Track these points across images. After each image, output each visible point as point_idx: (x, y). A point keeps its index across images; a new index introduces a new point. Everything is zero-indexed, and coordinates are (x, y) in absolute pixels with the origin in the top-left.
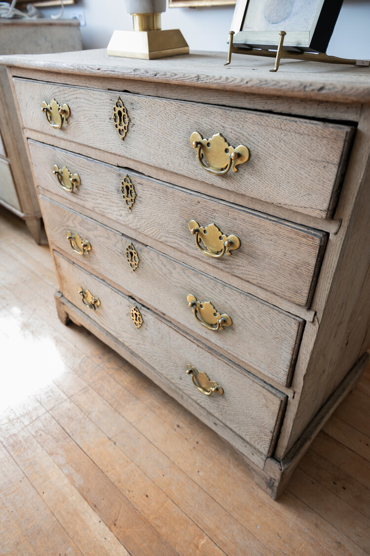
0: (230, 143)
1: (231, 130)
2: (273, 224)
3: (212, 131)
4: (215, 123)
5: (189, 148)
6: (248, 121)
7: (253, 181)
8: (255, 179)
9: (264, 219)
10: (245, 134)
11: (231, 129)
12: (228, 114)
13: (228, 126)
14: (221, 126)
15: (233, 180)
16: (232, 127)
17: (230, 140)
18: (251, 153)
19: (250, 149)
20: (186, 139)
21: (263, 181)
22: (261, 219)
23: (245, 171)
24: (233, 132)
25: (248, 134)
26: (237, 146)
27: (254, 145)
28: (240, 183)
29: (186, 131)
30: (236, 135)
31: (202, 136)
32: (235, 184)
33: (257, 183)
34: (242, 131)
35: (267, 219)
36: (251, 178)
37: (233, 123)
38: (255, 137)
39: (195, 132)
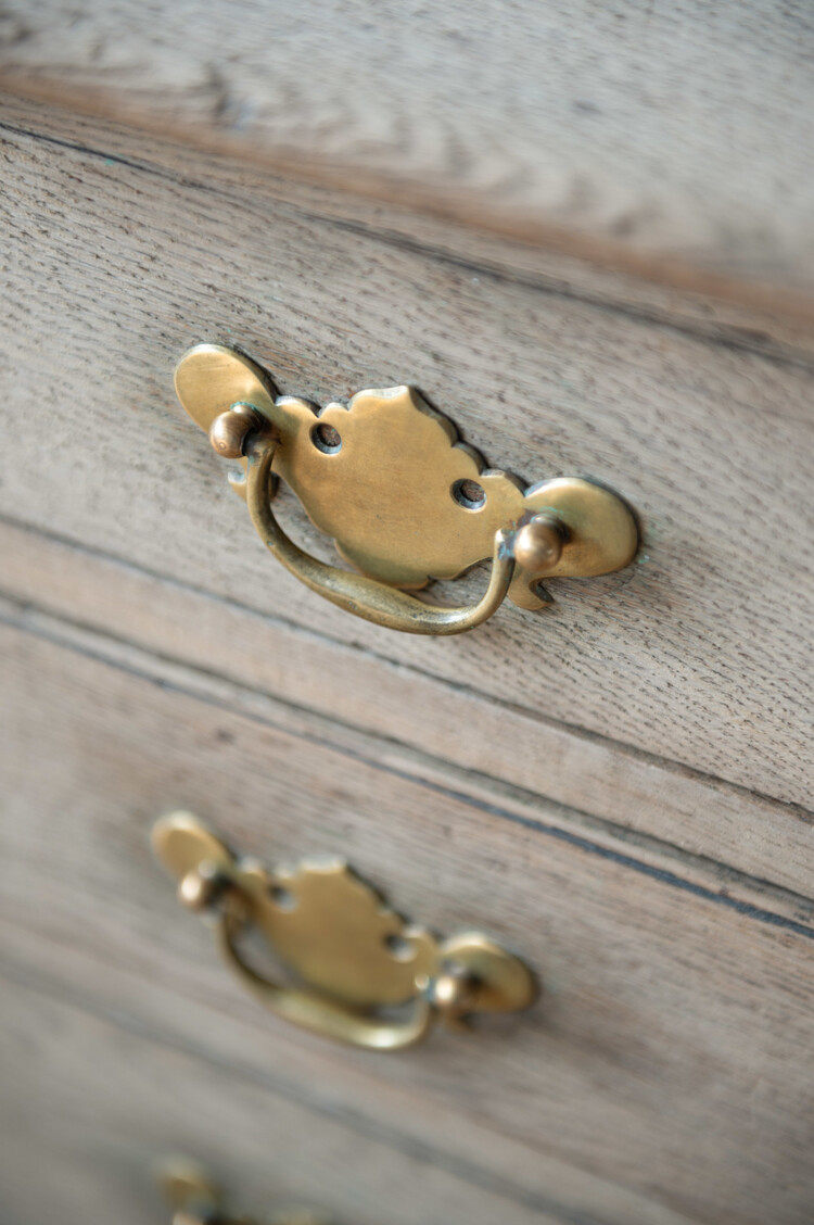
0: (492, 453)
1: (494, 386)
2: (765, 933)
3: (346, 364)
4: (373, 327)
5: (168, 427)
6: (630, 359)
7: (662, 675)
8: (677, 665)
9: (702, 901)
10: (604, 423)
11: (499, 377)
12: (476, 291)
13: (472, 360)
14: (423, 347)
15: (511, 646)
16: (501, 367)
17: (489, 436)
18: (647, 529)
19: (641, 510)
20: (144, 372)
21: (728, 688)
22: (685, 894)
23: (599, 617)
24: (510, 394)
25: (629, 431)
26: (543, 477)
27: (670, 495)
28: (565, 669)
29: (138, 329)
30: (536, 418)
31: (265, 376)
32: (528, 671)
33: (690, 692)
34: (583, 409)
35: (723, 897)
36: (644, 660)
37: (516, 348)
38: (681, 454)
39: (205, 349)
